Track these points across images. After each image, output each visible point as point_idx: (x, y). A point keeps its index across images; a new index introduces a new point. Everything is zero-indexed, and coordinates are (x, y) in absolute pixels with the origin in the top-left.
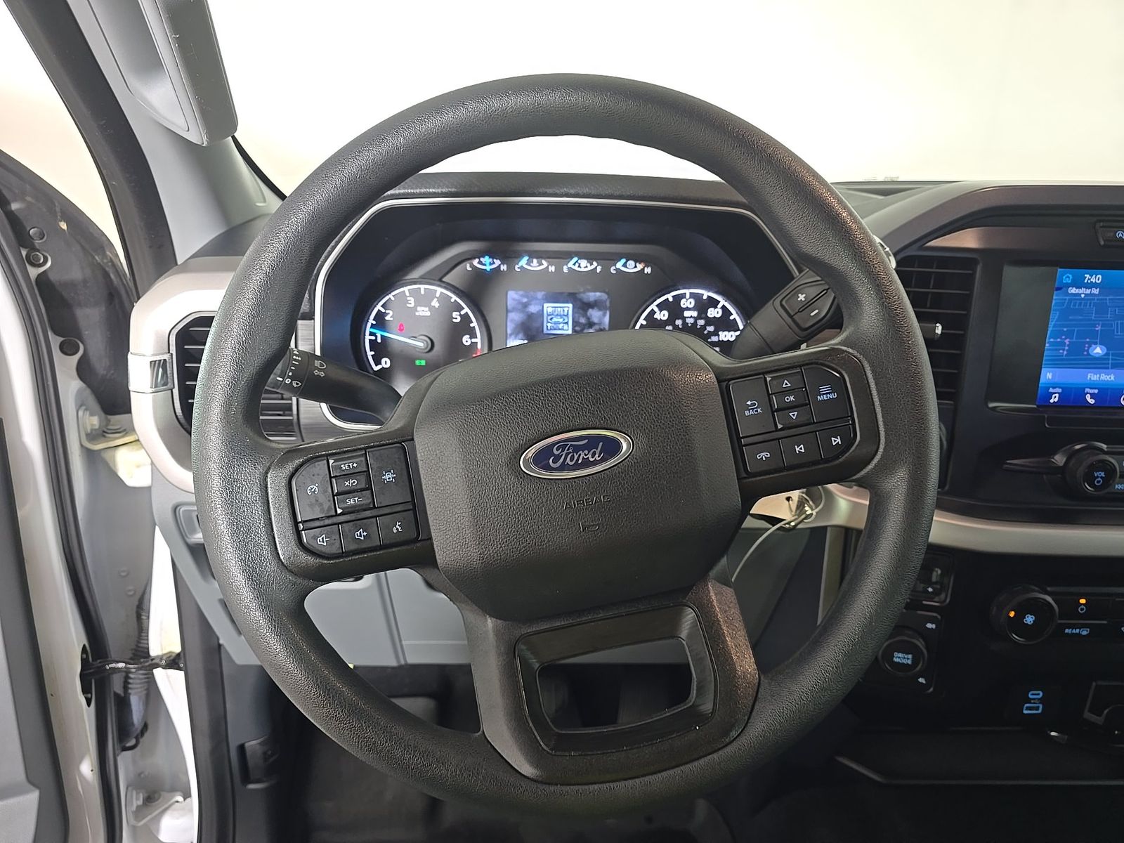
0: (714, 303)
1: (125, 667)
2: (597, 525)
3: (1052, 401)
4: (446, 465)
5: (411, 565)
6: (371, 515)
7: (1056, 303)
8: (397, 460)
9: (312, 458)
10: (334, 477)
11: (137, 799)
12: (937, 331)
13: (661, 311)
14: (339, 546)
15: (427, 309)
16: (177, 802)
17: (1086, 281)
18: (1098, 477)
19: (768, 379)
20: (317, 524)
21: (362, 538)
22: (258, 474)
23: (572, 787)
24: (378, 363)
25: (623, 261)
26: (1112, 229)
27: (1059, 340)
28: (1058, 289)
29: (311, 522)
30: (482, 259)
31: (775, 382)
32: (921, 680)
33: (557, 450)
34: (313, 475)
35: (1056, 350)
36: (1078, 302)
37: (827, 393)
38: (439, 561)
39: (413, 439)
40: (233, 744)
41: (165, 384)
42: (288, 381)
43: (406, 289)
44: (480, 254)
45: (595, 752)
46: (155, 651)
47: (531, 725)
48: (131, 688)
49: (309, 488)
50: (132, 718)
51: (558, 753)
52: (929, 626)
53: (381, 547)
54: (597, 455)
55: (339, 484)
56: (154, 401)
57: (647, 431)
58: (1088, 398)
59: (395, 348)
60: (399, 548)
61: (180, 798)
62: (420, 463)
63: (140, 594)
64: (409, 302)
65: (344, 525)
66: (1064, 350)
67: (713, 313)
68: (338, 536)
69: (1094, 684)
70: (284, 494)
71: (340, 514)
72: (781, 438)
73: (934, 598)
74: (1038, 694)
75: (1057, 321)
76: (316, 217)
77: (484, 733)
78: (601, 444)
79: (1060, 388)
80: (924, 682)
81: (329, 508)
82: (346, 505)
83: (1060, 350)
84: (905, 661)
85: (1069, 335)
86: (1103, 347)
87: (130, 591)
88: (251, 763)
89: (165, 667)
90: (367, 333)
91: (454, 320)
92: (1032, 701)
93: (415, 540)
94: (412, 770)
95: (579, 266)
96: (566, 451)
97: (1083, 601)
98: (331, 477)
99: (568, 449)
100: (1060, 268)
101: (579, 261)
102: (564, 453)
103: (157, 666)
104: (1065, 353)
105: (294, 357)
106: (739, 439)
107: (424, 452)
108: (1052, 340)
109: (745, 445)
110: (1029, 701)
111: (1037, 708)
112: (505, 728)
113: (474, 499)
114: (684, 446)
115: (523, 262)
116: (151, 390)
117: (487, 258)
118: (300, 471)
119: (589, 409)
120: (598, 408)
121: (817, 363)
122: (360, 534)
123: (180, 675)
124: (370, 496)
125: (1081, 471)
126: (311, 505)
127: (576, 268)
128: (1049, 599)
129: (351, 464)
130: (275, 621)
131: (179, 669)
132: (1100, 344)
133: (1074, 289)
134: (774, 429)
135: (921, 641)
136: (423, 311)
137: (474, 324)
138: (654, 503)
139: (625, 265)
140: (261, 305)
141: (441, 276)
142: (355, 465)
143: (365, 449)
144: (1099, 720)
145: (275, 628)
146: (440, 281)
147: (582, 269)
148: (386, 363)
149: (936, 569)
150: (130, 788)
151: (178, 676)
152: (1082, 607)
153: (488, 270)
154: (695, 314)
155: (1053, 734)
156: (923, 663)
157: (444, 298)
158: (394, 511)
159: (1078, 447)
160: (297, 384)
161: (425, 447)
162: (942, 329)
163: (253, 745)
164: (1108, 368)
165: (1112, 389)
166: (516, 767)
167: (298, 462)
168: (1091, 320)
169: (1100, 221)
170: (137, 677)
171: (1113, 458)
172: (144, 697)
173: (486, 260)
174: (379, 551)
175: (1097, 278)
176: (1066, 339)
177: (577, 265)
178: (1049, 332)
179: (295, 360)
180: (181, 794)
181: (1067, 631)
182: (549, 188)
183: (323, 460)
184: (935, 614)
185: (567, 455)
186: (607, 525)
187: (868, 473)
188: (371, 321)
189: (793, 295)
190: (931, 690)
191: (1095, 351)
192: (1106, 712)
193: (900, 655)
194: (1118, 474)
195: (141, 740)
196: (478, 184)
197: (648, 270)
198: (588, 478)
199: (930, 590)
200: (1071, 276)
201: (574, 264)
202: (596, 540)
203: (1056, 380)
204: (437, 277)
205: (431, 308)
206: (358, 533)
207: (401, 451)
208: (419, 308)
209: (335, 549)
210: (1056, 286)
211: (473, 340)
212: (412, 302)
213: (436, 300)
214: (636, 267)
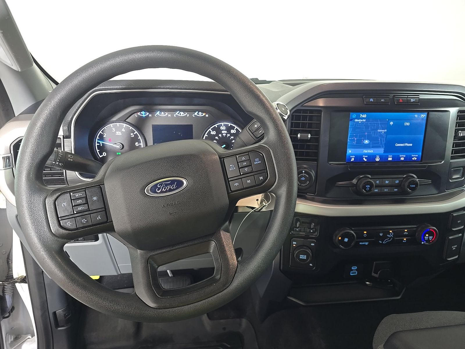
0: (233, 128)
1: (2, 283)
2: (175, 213)
3: (352, 160)
4: (116, 193)
5: (106, 231)
6: (88, 213)
7: (351, 125)
8: (98, 192)
9: (64, 193)
10: (73, 200)
11: (11, 338)
12: (309, 137)
13: (213, 131)
14: (76, 226)
15: (120, 132)
16: (29, 338)
17: (361, 117)
18: (367, 187)
19: (237, 157)
20: (66, 218)
21: (85, 222)
22: (42, 199)
23: (168, 309)
24: (101, 154)
25: (197, 112)
26: (368, 98)
27: (353, 138)
28: (351, 120)
29: (64, 217)
30: (141, 112)
31: (239, 158)
32: (311, 265)
33: (159, 186)
34: (64, 199)
35: (351, 142)
36: (358, 124)
37: (257, 161)
38: (115, 229)
39: (104, 184)
40: (51, 312)
41: (10, 166)
42: (57, 163)
43: (111, 125)
44: (141, 111)
45: (177, 296)
46: (15, 276)
47: (153, 288)
48: (6, 292)
49: (63, 204)
50: (7, 304)
51: (163, 297)
52: (312, 244)
53: (93, 225)
54: (174, 187)
55: (74, 202)
56: (5, 173)
57: (193, 177)
58: (364, 159)
59: (108, 148)
60: (100, 225)
61: (30, 337)
62: (107, 193)
63: (8, 253)
65: (77, 218)
66: (354, 142)
67: (233, 131)
68: (75, 222)
69: (375, 263)
70: (53, 207)
71: (76, 214)
72: (242, 178)
73: (313, 234)
74: (355, 268)
75: (351, 132)
76: (62, 100)
77: (135, 292)
78: (176, 183)
79: (354, 156)
80: (312, 265)
81: (71, 212)
82: (78, 210)
83: (353, 142)
84: (304, 258)
85: (356, 136)
86: (368, 140)
87: (4, 252)
88: (59, 319)
89: (20, 282)
90: (96, 143)
91: (131, 136)
92: (353, 270)
93: (107, 222)
94: (107, 307)
95: (180, 114)
96: (162, 186)
97: (365, 232)
98: (71, 200)
99: (163, 185)
100: (351, 112)
101: (180, 112)
102: (162, 187)
103: (17, 282)
104: (355, 143)
105: (60, 154)
106: (228, 179)
107: (108, 189)
108: (350, 138)
109: (230, 181)
110: (352, 270)
111: (355, 273)
112: (143, 290)
113: (127, 206)
114: (207, 182)
115: (158, 113)
116: (3, 169)
117: (143, 112)
118: (59, 198)
119: (171, 170)
120: (174, 169)
121: (254, 151)
122: (84, 221)
123: (26, 285)
124: (87, 206)
125: (361, 186)
126: (64, 211)
127: (179, 115)
128: (352, 232)
129: (79, 194)
130: (50, 255)
131: (26, 283)
132: (367, 139)
133: (357, 120)
134: (240, 175)
135: (309, 250)
136: (119, 133)
137: (140, 138)
138: (196, 203)
139: (198, 114)
140: (41, 134)
141: (125, 119)
142: (81, 195)
143: (85, 188)
144: (377, 276)
145: (50, 258)
146: (125, 121)
147: (182, 116)
148: (105, 154)
149: (313, 223)
150: (7, 334)
151: (25, 286)
152: (365, 234)
153: (144, 116)
154: (226, 132)
155: (367, 283)
156: (310, 258)
157: (126, 128)
158: (97, 211)
159: (361, 176)
160: (61, 164)
161: (108, 187)
162: (311, 136)
163: (60, 312)
164: (370, 148)
165: (372, 155)
166: (147, 304)
167: (58, 194)
168: (364, 131)
169: (364, 95)
170: (8, 287)
171: (372, 180)
172: (11, 296)
173: (143, 113)
174: (92, 227)
175: (365, 116)
176: (355, 138)
177: (179, 114)
178: (349, 136)
179: (60, 155)
180: (31, 335)
181: (360, 243)
182: (162, 86)
183: (68, 193)
184: (314, 240)
185: (163, 187)
186: (179, 212)
187: (273, 189)
188: (97, 138)
189: (253, 125)
190: (314, 268)
191: (366, 142)
192: (379, 272)
193: (302, 256)
194: (374, 186)
195: (11, 314)
196: (134, 84)
197: (207, 116)
198: (171, 195)
199: (312, 231)
200: (355, 115)
201: (178, 114)
202: (175, 218)
203: (353, 153)
204: (124, 120)
205: (122, 132)
206: (83, 220)
207: (100, 189)
208: (117, 132)
209: (74, 227)
210: (350, 119)
211: (139, 144)
212: (114, 130)
213: (123, 129)
214: (202, 114)
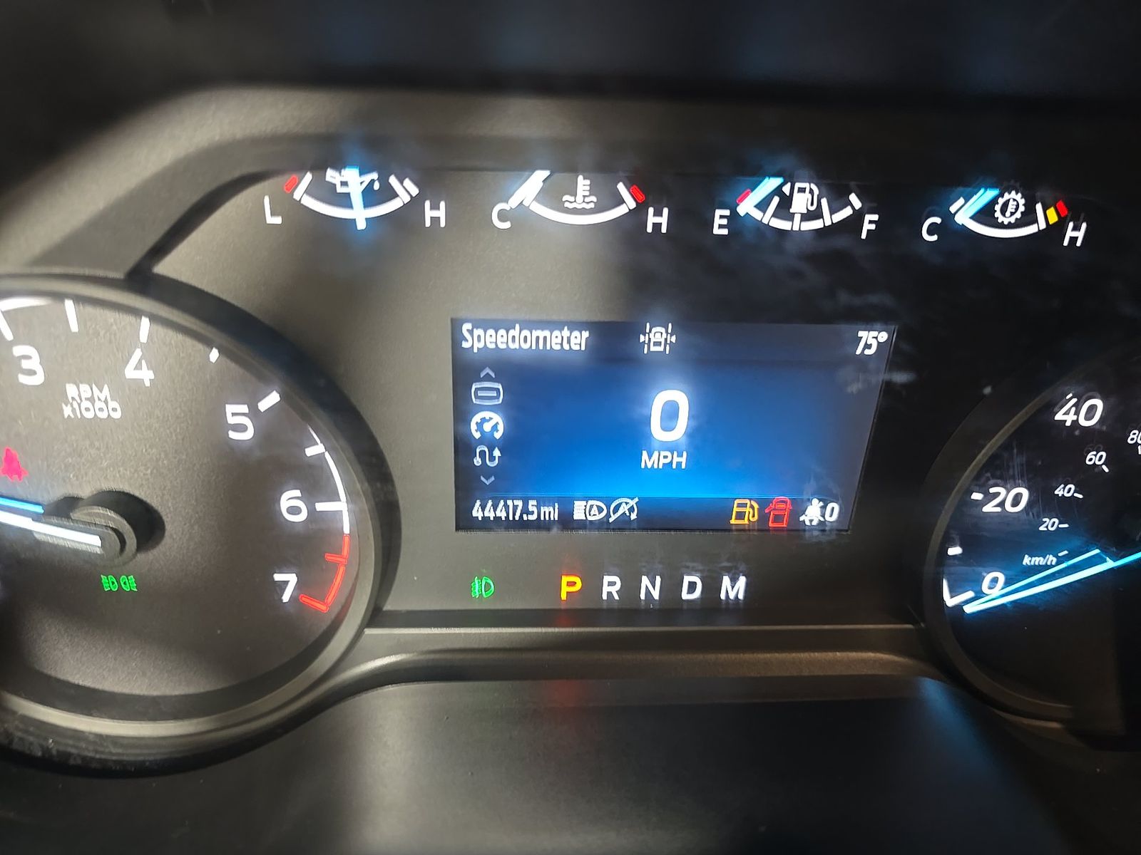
15: (107, 392)
30: (331, 175)
64: (25, 364)
91: (232, 436)
115: (528, 191)
117: (353, 169)
127: (769, 217)
136: (93, 402)
137: (317, 448)
139: (985, 212)
153: (360, 221)
173: (352, 180)
177: (776, 203)
197: (1076, 234)
201: (763, 206)
205: (128, 392)
208: (71, 391)
211: (320, 507)
212: (34, 363)
213: (138, 354)
214: (1029, 217)
